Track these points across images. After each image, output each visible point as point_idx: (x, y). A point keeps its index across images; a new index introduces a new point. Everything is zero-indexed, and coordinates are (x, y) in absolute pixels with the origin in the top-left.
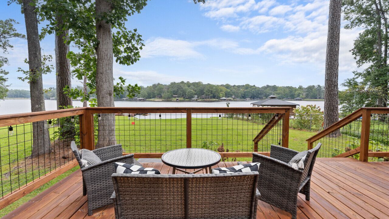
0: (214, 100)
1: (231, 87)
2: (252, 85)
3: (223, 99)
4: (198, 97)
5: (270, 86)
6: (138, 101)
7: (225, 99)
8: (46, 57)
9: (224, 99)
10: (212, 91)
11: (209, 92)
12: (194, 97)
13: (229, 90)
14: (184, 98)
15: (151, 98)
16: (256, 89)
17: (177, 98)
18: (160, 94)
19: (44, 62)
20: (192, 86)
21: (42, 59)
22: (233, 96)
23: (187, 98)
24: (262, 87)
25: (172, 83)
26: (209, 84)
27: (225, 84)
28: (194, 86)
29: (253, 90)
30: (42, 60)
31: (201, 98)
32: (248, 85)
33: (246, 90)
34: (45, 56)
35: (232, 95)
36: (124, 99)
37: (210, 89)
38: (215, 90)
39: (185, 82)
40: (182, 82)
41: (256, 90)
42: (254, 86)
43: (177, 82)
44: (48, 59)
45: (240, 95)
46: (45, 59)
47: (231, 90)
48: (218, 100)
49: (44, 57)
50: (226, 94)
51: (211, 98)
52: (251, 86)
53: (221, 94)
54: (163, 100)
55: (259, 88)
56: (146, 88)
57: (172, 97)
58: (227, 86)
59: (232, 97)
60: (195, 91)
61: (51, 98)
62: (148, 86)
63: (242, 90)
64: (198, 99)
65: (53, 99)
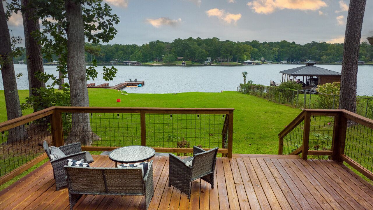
0: (235, 63)
1: (259, 46)
2: (291, 42)
3: (247, 63)
4: (212, 60)
5: (317, 43)
6: (130, 65)
7: (251, 63)
8: (15, 39)
9: (249, 63)
10: (231, 52)
11: (227, 53)
12: (207, 60)
13: (257, 50)
14: (193, 61)
15: (147, 61)
16: (295, 47)
17: (183, 62)
18: (161, 56)
19: (14, 44)
20: (205, 45)
21: (11, 41)
22: (262, 59)
23: (196, 62)
24: (306, 45)
25: (176, 41)
26: (228, 41)
27: (251, 41)
28: (207, 44)
29: (292, 49)
30: (11, 43)
31: (216, 62)
32: (285, 42)
33: (281, 50)
34: (14, 37)
35: (260, 57)
36: (113, 62)
37: (229, 49)
38: (235, 51)
39: (195, 38)
40: (191, 39)
41: (296, 49)
42: (294, 43)
43: (183, 39)
44: (17, 41)
45: (272, 56)
46: (14, 41)
47: (260, 50)
48: (240, 64)
49: (13, 39)
50: (252, 56)
51: (231, 61)
52: (290, 44)
53: (245, 56)
54: (164, 64)
55: (300, 45)
56: (140, 48)
57: (177, 59)
58: (255, 44)
59: (260, 60)
60: (208, 51)
61: (19, 62)
62: (144, 45)
63: (275, 49)
64: (212, 63)
65: (22, 63)
